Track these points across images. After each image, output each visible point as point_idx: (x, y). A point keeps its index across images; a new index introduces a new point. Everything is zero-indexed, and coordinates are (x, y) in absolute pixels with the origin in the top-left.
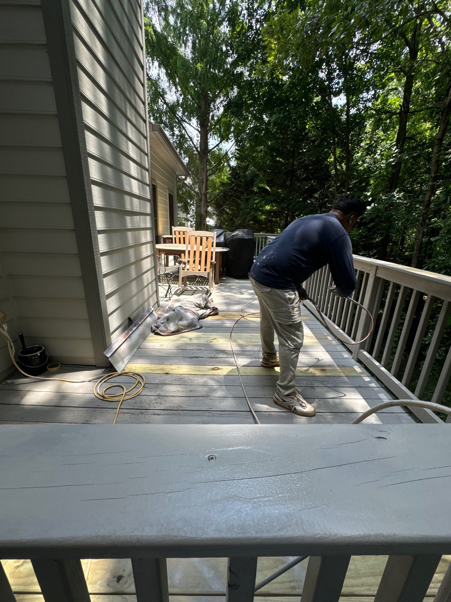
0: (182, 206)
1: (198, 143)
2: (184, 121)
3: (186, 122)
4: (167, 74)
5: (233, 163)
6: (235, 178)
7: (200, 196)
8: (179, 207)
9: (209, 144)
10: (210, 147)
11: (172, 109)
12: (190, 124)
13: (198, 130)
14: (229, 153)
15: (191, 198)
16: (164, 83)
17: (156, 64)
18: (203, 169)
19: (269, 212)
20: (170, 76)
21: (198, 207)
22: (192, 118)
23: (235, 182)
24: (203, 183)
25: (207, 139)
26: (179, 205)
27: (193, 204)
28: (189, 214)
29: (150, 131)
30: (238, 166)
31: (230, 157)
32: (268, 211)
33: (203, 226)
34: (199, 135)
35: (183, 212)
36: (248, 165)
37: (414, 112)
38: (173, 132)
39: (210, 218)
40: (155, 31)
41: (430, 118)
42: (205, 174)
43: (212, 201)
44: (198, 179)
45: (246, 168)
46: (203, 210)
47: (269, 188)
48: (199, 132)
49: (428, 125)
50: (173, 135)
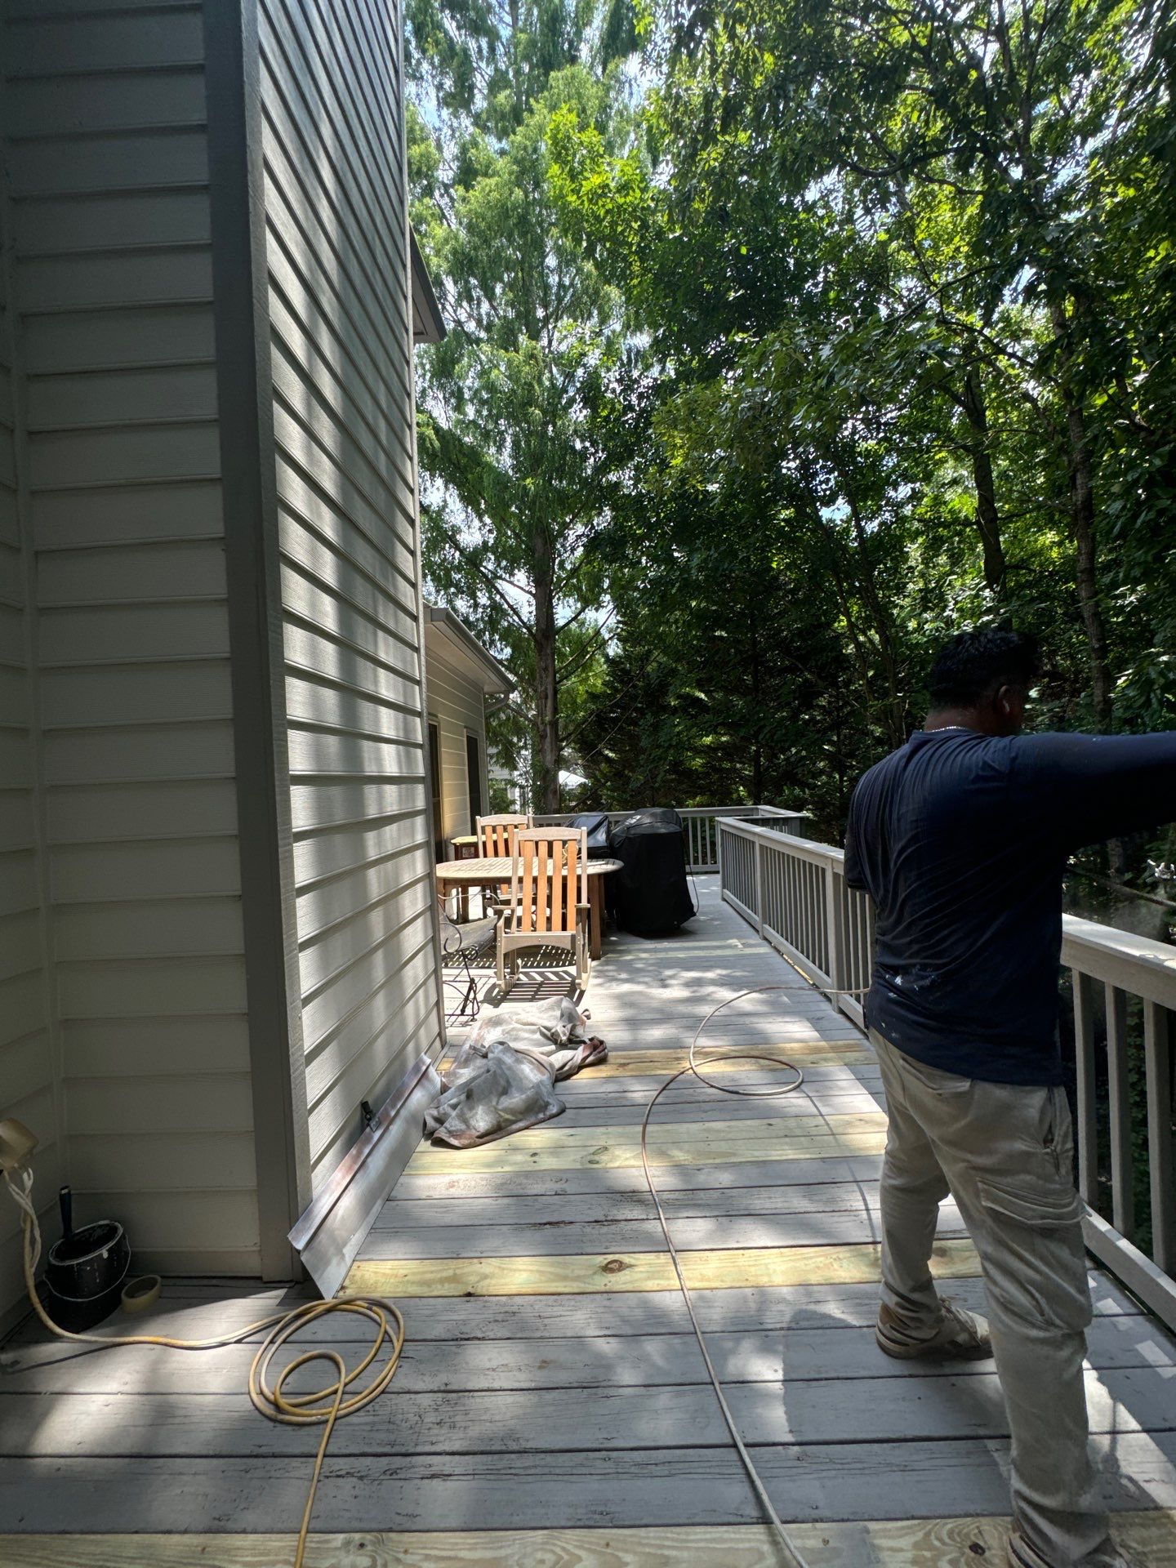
0: (498, 754)
1: (532, 618)
2: (500, 578)
3: (504, 579)
4: (462, 498)
5: (614, 649)
6: (621, 682)
7: (541, 727)
8: (491, 757)
9: (556, 616)
10: (560, 622)
11: (473, 559)
12: (511, 583)
13: (530, 593)
14: (603, 631)
15: (519, 731)
16: (456, 513)
17: (439, 482)
18: (546, 669)
19: (710, 749)
20: (469, 500)
21: (537, 752)
22: (516, 571)
23: (622, 690)
24: (546, 698)
25: (553, 607)
26: (493, 750)
27: (525, 747)
28: (516, 769)
29: (425, 622)
30: (628, 657)
31: (607, 637)
32: (708, 747)
33: (551, 796)
34: (534, 602)
35: (502, 766)
36: (649, 652)
37: (1010, 517)
38: (475, 601)
39: (568, 769)
40: (437, 430)
41: (1052, 523)
42: (550, 679)
43: (570, 735)
44: (535, 691)
45: (645, 658)
46: (549, 758)
47: (702, 696)
48: (534, 595)
49: (1051, 536)
50: (476, 605)
